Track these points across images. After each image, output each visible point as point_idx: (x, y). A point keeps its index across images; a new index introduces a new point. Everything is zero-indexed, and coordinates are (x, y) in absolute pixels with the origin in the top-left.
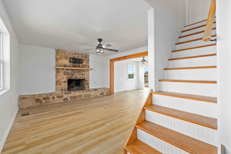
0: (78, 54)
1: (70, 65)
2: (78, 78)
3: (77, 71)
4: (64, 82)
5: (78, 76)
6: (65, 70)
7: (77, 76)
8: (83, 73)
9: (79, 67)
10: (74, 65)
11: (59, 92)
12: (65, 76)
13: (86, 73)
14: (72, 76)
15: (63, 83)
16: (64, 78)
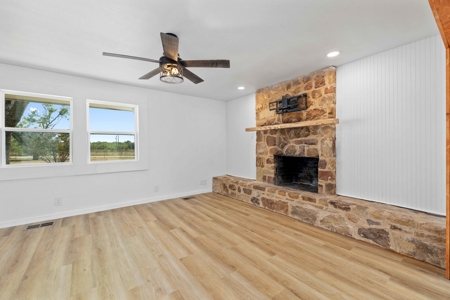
0: (297, 83)
1: (279, 120)
2: (297, 154)
3: (292, 133)
4: (268, 161)
5: (297, 147)
6: (268, 134)
7: (295, 148)
8: (311, 137)
9: (300, 120)
10: (287, 116)
11: (261, 183)
12: (269, 148)
13: (319, 139)
14: (283, 147)
15: (266, 164)
16: (266, 153)
